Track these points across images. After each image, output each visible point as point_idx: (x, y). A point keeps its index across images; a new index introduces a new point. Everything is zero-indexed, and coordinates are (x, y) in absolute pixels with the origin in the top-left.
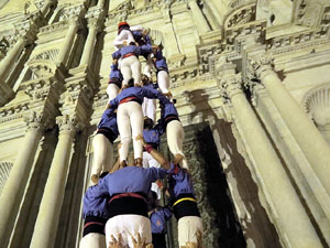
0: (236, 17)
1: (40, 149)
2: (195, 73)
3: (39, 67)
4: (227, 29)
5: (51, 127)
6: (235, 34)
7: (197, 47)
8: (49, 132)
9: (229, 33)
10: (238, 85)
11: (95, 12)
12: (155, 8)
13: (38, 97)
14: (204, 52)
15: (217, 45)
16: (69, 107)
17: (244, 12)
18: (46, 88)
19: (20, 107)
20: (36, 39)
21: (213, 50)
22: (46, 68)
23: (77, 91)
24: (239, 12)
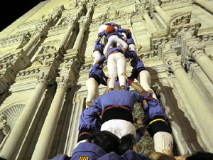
0: (177, 21)
1: (43, 97)
2: (148, 55)
3: (48, 47)
4: (172, 27)
5: (52, 83)
6: (177, 31)
7: (151, 38)
8: (51, 86)
9: (173, 30)
10: (179, 63)
11: (84, 19)
12: (122, 19)
13: (47, 64)
14: (155, 42)
15: (165, 38)
16: (65, 72)
17: (183, 18)
18: (52, 59)
19: (34, 71)
20: (47, 34)
21: (161, 41)
22: (53, 47)
23: (71, 63)
24: (179, 18)
